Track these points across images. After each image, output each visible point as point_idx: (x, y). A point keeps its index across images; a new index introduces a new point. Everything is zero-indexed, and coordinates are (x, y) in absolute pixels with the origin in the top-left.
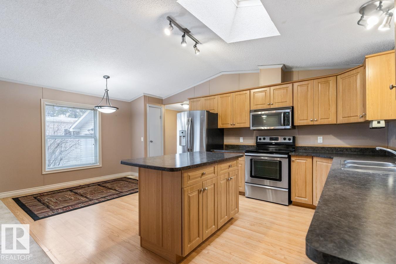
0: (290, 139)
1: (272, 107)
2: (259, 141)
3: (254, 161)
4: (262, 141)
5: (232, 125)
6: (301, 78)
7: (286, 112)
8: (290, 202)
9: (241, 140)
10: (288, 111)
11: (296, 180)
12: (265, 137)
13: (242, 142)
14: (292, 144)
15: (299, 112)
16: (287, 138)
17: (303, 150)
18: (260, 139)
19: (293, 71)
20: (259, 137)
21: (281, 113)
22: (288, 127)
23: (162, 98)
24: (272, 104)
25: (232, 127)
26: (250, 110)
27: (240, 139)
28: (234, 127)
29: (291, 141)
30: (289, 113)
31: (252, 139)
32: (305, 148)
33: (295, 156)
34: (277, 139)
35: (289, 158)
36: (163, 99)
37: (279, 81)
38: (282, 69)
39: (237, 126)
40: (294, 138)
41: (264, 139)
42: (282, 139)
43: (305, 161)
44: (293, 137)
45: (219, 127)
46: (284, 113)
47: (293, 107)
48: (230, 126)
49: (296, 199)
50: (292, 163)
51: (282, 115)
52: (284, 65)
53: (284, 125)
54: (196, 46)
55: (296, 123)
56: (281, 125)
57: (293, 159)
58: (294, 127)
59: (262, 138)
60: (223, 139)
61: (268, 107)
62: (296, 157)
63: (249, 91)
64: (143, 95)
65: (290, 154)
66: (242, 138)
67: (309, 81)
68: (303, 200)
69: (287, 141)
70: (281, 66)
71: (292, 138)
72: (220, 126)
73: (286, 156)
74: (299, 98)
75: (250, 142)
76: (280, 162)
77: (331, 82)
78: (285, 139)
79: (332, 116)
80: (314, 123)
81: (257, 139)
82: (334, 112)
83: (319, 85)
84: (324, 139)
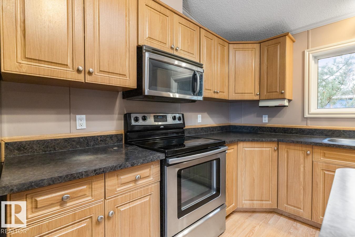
2: (133, 123)
4: (141, 122)
9: (78, 122)
10: (202, 71)
12: (146, 115)
13: (84, 127)
18: (136, 119)
20: (133, 116)
27: (75, 120)
29: (182, 121)
31: (112, 119)
34: (164, 118)
42: (172, 118)
43: (233, 150)
59: (140, 116)
66: (84, 116)
67: (213, 36)
74: (205, 56)
76: (218, 160)
77: (226, 48)
78: (174, 118)
79: (226, 90)
80: (216, 96)
81: (127, 117)
82: (227, 84)
83: (219, 48)
84: (202, 117)
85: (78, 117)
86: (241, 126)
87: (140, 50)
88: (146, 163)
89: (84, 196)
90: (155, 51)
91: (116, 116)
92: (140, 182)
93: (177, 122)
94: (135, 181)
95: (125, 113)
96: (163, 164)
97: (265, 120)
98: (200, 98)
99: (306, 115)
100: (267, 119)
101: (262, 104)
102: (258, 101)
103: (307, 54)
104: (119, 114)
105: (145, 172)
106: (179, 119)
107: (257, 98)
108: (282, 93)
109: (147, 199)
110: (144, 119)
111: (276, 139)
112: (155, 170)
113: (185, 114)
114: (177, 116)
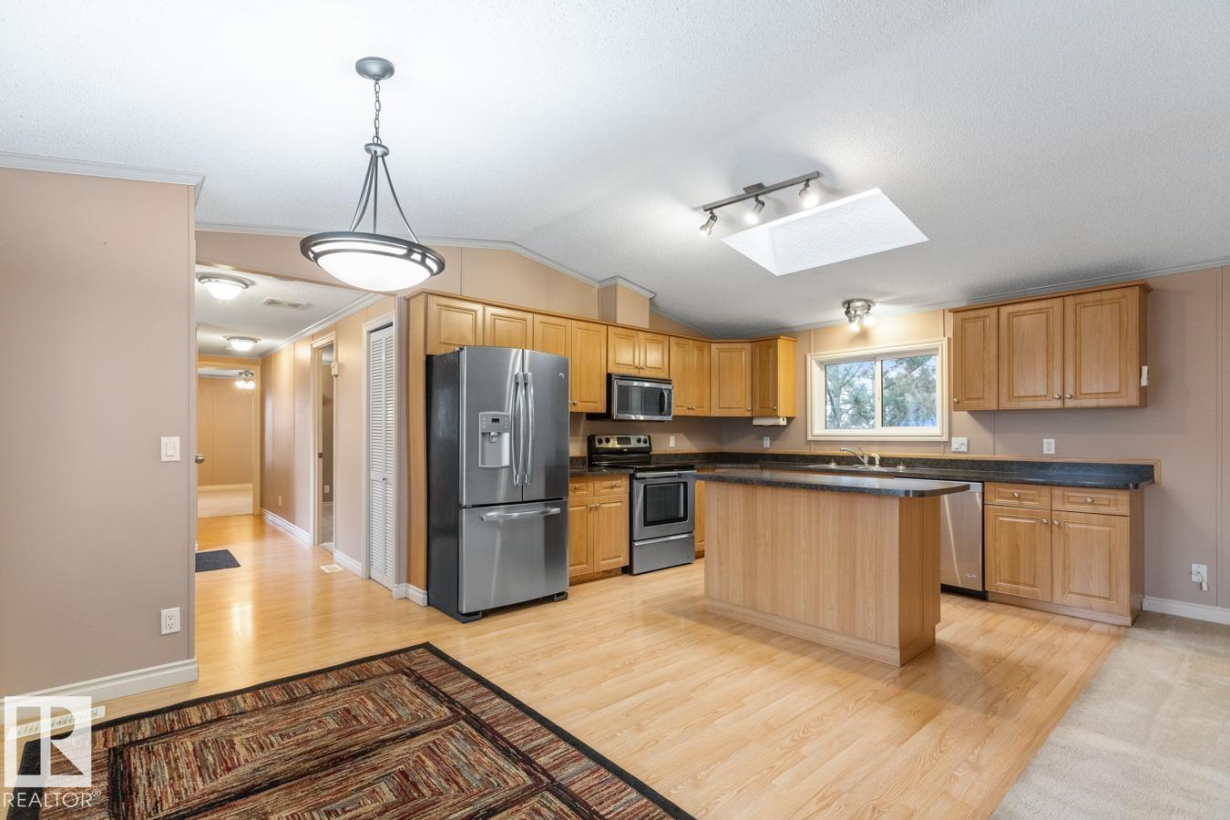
1: (642, 374)
2: (598, 445)
4: (604, 445)
10: (670, 387)
12: (609, 437)
16: (642, 439)
18: (600, 442)
20: (597, 438)
24: (642, 369)
26: (609, 374)
28: (574, 410)
29: (648, 445)
39: (581, 408)
40: (650, 439)
42: (636, 440)
47: (672, 381)
56: (661, 414)
59: (603, 438)
61: (637, 373)
63: (605, 328)
70: (652, 295)
71: (647, 438)
76: (685, 484)
77: (706, 350)
78: (639, 441)
79: (706, 404)
80: (691, 413)
81: (591, 440)
82: (708, 397)
83: (696, 351)
84: (676, 440)
86: (737, 453)
87: (609, 376)
88: (619, 477)
89: (583, 490)
90: (623, 377)
91: (581, 438)
92: (615, 490)
93: (642, 445)
94: (612, 487)
95: (589, 434)
96: (632, 477)
97: (767, 445)
98: (670, 418)
99: (810, 438)
100: (769, 442)
101: (756, 422)
102: (751, 419)
103: (809, 358)
104: (584, 436)
105: (618, 482)
106: (645, 442)
107: (748, 414)
108: (775, 410)
109: (619, 504)
110: (608, 441)
111: (758, 466)
112: (624, 482)
113: (652, 435)
114: (642, 437)
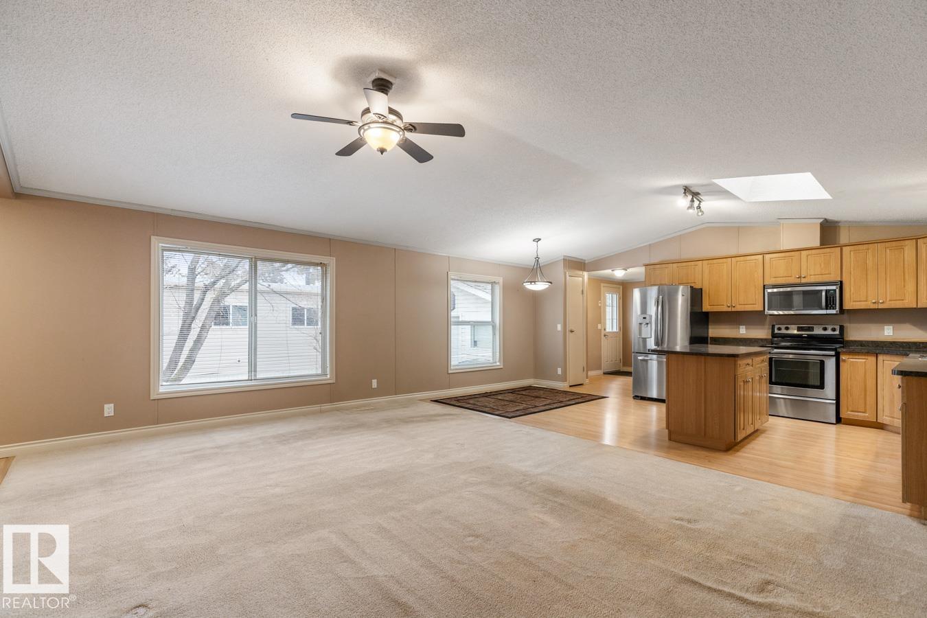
0: (834, 330)
1: (803, 281)
2: (776, 331)
3: (776, 361)
4: (783, 332)
5: (729, 307)
6: (854, 240)
7: (830, 290)
8: (839, 420)
9: (741, 330)
10: (834, 287)
11: (849, 388)
13: (744, 332)
14: (839, 337)
15: (852, 289)
16: (830, 327)
17: (857, 346)
18: (779, 329)
19: (839, 226)
21: (822, 291)
22: (834, 312)
23: (585, 260)
24: (804, 277)
25: (729, 310)
26: (764, 286)
27: (739, 328)
28: (733, 310)
29: (837, 332)
30: (835, 290)
31: (764, 329)
32: (862, 344)
33: (845, 353)
34: (811, 329)
35: (837, 356)
36: (586, 262)
37: (817, 243)
38: (821, 224)
39: (739, 308)
40: (842, 328)
41: (787, 329)
42: (821, 329)
43: (864, 360)
44: (840, 326)
45: (704, 310)
46: (826, 291)
47: (841, 282)
48: (725, 309)
49: (849, 415)
50: (842, 364)
51: (824, 294)
52: (826, 219)
53: (827, 309)
54: (700, 208)
55: (847, 306)
56: (822, 309)
57: (843, 357)
58: (842, 310)
60: (708, 329)
61: (798, 281)
62: (849, 355)
63: (761, 256)
64: (562, 258)
65: (839, 350)
66: (744, 327)
67: (870, 245)
68: (861, 416)
69: (829, 332)
70: (822, 220)
71: (837, 327)
72: (706, 308)
73: (833, 353)
74: (852, 270)
75: (762, 333)
77: (908, 247)
78: (825, 329)
79: (908, 297)
80: (879, 307)
81: (773, 328)
82: (912, 290)
85: (741, 327)
95: (773, 324)
